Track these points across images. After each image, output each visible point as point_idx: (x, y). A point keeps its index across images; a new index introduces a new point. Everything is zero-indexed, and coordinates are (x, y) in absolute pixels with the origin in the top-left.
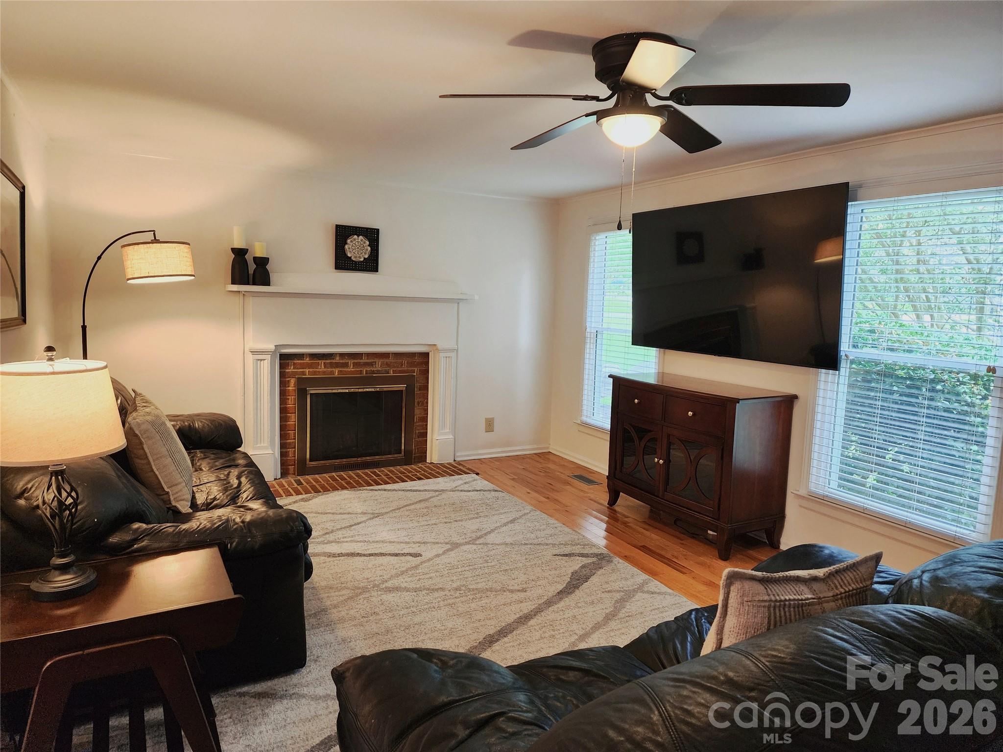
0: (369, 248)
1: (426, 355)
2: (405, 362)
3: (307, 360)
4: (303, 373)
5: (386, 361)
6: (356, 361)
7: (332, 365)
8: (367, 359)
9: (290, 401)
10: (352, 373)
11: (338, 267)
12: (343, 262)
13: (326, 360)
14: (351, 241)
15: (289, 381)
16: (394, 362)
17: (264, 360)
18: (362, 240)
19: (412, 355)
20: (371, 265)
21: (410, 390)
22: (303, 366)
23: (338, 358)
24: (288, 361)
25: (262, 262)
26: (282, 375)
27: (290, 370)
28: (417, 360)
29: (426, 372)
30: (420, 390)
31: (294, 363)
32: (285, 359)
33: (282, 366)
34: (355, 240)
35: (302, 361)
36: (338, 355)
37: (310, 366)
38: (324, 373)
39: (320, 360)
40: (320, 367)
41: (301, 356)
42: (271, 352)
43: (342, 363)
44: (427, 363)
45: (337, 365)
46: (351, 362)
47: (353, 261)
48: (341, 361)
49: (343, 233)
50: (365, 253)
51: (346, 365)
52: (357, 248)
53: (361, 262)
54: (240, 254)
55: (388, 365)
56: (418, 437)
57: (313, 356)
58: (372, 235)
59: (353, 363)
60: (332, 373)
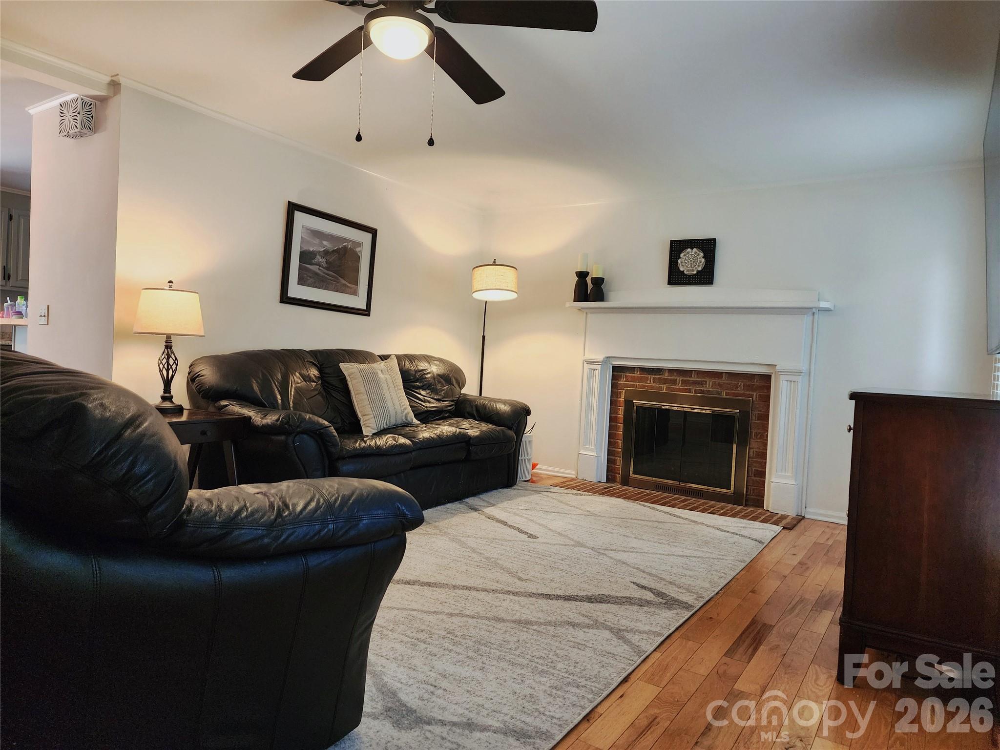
0: (703, 260)
1: (767, 378)
2: (741, 384)
3: (637, 374)
5: (717, 381)
6: (685, 379)
7: (661, 381)
8: (697, 377)
9: (620, 411)
10: (680, 390)
11: (671, 282)
12: (676, 277)
13: (655, 375)
14: (685, 255)
15: (621, 392)
16: (727, 383)
17: (597, 369)
18: (696, 253)
19: (751, 376)
20: (705, 277)
21: (745, 415)
22: (634, 379)
23: (666, 375)
24: (621, 374)
25: (598, 282)
26: (614, 386)
27: (622, 382)
28: (756, 382)
29: (766, 399)
30: (758, 419)
31: (626, 376)
32: (618, 371)
33: (614, 378)
34: (688, 253)
35: (633, 375)
36: (667, 371)
37: (640, 380)
38: (652, 387)
39: (649, 374)
40: (649, 382)
41: (632, 369)
42: (600, 362)
43: (671, 380)
44: (769, 388)
45: (665, 381)
46: (679, 379)
47: (686, 275)
48: (670, 378)
50: (699, 266)
51: (674, 382)
52: (692, 261)
53: (695, 275)
54: (582, 276)
55: (720, 386)
56: (755, 476)
57: (643, 370)
59: (682, 380)
60: (661, 389)
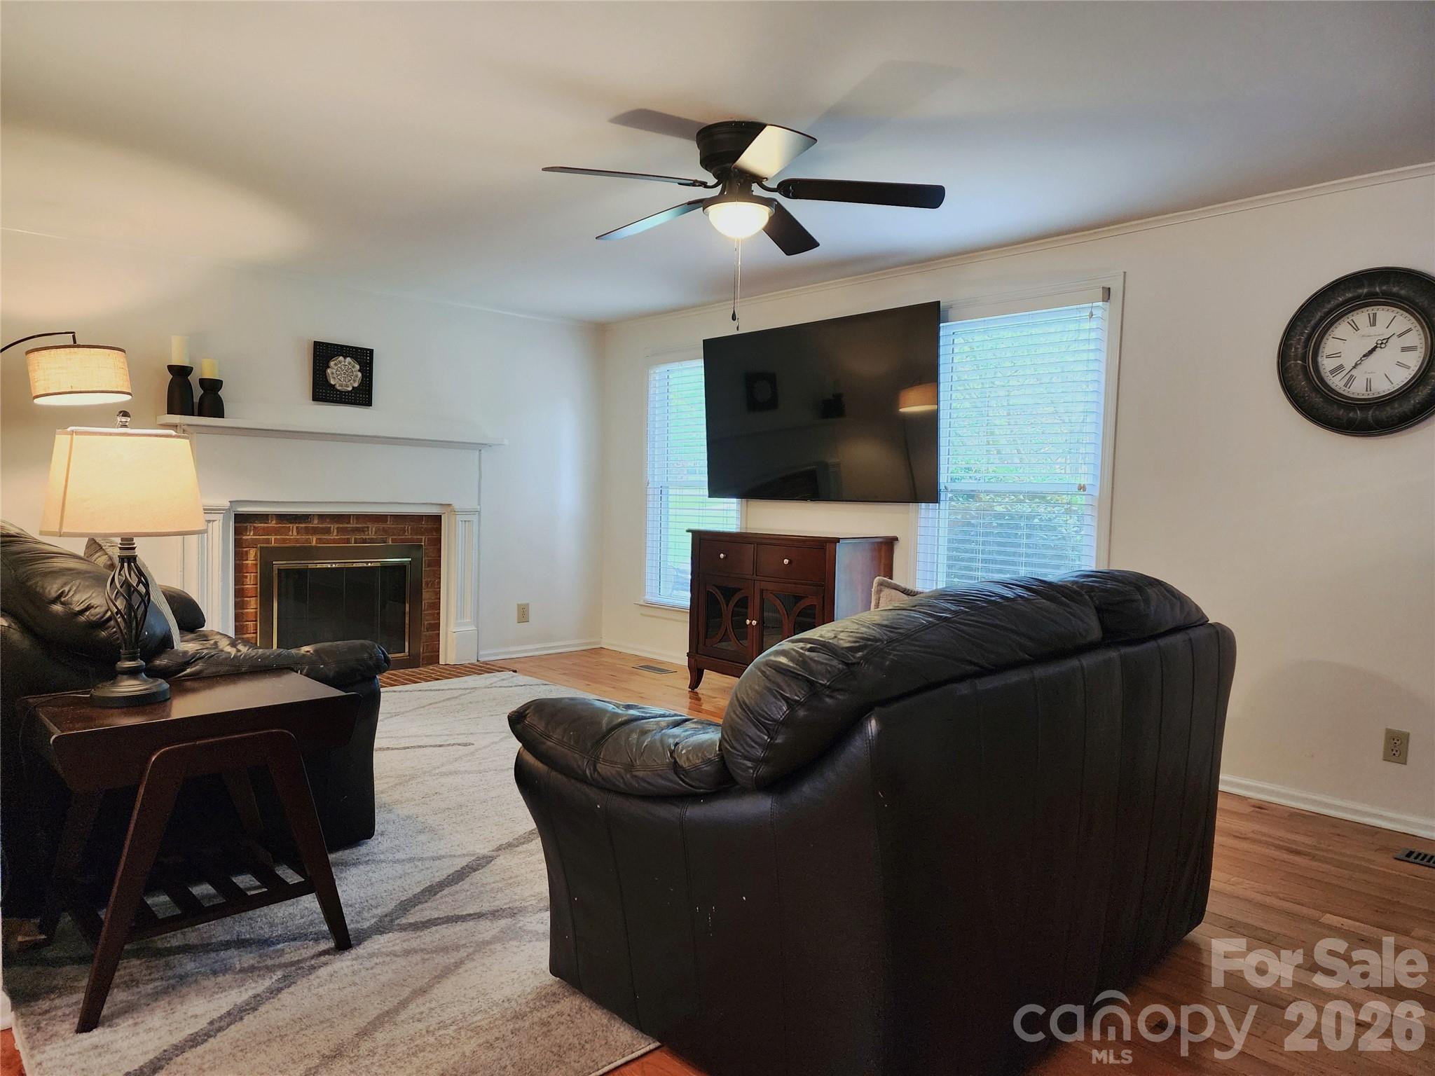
0: (360, 375)
1: (437, 519)
2: (408, 527)
3: (273, 524)
4: (268, 541)
5: (382, 526)
6: (341, 526)
7: (308, 531)
8: (357, 523)
9: (248, 580)
10: (334, 541)
11: (316, 398)
12: (323, 392)
13: (299, 523)
14: (336, 364)
15: (246, 551)
16: (393, 528)
17: (214, 521)
18: (350, 363)
19: (419, 518)
20: (362, 396)
21: (416, 563)
22: (268, 531)
23: (316, 522)
24: (245, 525)
25: (212, 386)
26: (238, 544)
27: (250, 536)
28: (424, 524)
29: (437, 542)
30: (428, 566)
31: (254, 527)
32: (242, 521)
33: (238, 532)
34: (340, 362)
35: (266, 525)
36: (316, 518)
37: (276, 531)
38: (297, 541)
39: (291, 523)
40: (291, 533)
41: (264, 517)
42: (223, 510)
43: (323, 528)
44: (439, 530)
45: (315, 531)
46: (334, 527)
47: (338, 390)
48: (321, 526)
49: (323, 353)
50: (355, 381)
51: (327, 531)
52: (343, 374)
53: (348, 392)
54: (180, 373)
55: (385, 531)
56: (428, 631)
57: (281, 517)
58: (364, 358)
59: (338, 528)
60: (308, 541)
